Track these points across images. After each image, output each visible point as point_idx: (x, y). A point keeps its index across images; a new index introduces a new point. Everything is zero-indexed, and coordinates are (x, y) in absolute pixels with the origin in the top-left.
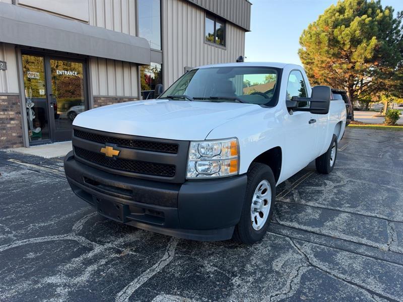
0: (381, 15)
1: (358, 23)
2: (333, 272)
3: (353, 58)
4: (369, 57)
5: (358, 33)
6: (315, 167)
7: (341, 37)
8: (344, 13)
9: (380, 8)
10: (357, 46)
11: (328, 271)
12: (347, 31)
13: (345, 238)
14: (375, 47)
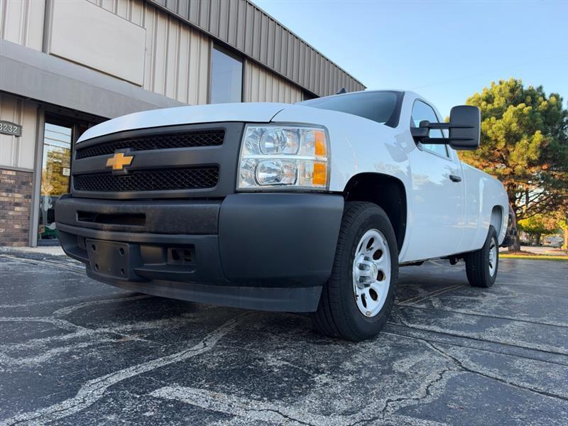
0: (545, 103)
1: (514, 113)
2: (509, 380)
3: (512, 160)
4: (533, 159)
5: (514, 127)
6: (467, 280)
7: (491, 131)
8: (493, 101)
9: (543, 95)
10: (515, 144)
11: (500, 378)
12: (500, 123)
13: (526, 346)
14: (541, 145)
